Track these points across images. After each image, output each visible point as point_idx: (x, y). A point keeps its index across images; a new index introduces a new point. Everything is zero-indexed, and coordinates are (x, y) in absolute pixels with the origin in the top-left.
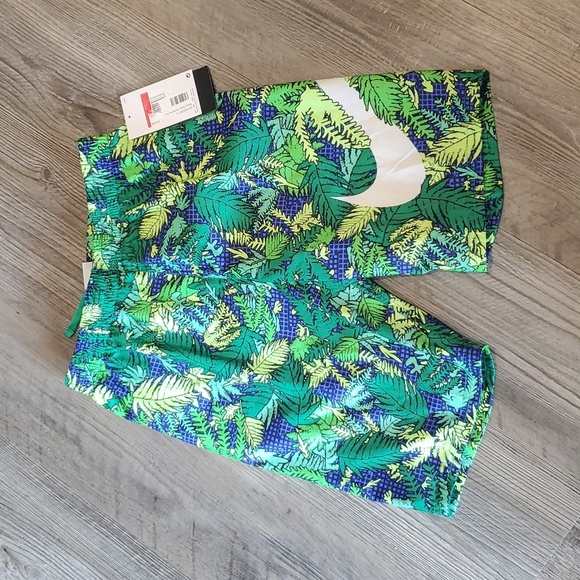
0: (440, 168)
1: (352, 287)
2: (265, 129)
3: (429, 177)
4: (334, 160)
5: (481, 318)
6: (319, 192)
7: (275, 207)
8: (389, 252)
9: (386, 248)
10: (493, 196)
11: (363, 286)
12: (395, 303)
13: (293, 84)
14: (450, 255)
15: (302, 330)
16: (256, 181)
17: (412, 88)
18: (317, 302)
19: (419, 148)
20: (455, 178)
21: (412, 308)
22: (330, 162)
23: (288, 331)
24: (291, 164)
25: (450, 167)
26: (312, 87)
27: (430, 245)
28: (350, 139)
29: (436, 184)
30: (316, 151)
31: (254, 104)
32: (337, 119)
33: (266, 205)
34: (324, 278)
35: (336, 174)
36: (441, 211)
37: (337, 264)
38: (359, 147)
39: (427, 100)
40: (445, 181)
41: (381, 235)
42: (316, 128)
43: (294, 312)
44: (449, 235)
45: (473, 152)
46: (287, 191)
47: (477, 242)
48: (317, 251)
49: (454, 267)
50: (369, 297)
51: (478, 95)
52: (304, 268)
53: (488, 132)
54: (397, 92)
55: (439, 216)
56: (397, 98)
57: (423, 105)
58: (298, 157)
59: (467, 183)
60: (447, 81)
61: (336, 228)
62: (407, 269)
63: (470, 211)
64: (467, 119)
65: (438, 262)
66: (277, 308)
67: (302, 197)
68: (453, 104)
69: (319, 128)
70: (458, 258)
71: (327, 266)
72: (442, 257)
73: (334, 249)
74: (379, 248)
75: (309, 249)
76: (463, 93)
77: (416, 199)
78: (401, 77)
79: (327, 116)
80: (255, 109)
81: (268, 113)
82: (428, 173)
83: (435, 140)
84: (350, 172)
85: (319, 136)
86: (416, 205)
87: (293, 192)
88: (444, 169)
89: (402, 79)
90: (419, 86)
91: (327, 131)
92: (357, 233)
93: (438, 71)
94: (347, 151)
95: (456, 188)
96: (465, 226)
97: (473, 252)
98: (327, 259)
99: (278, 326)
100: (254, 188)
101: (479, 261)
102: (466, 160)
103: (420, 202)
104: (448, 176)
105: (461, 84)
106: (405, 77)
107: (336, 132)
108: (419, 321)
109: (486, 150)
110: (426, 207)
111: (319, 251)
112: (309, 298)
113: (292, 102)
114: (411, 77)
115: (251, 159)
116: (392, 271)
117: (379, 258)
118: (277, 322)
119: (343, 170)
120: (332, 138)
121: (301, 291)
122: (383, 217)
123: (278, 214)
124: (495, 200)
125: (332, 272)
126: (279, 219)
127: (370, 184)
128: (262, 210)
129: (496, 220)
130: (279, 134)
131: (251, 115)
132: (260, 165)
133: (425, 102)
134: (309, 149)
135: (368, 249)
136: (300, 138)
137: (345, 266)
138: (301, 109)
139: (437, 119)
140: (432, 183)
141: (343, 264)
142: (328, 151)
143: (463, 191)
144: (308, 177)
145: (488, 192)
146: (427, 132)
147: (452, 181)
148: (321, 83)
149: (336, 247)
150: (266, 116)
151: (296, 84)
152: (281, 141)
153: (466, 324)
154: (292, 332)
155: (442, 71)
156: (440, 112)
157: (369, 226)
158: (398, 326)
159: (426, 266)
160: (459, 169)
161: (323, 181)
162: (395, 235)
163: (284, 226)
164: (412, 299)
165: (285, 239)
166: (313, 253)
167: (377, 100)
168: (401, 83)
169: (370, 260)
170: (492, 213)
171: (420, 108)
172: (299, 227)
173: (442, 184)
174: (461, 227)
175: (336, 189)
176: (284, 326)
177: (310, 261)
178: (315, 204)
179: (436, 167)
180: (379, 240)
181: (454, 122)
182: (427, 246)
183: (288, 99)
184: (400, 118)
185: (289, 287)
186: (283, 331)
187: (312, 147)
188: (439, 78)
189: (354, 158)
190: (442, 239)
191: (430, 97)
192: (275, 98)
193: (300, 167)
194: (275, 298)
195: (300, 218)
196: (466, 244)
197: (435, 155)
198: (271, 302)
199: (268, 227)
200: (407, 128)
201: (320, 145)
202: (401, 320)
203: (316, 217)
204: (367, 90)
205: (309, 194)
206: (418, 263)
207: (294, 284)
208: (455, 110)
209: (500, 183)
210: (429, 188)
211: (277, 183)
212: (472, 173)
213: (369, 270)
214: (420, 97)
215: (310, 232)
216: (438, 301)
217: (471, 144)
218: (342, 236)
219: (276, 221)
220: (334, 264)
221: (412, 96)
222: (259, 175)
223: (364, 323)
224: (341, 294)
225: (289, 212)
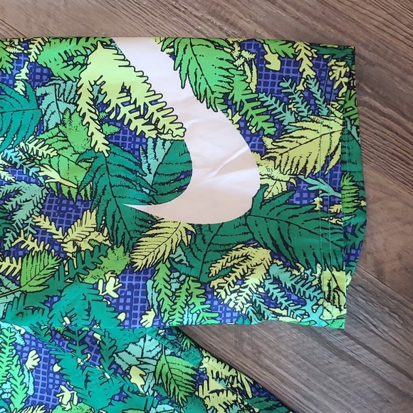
0: (281, 177)
1: (148, 337)
2: (33, 99)
3: (264, 187)
4: (132, 152)
5: (325, 390)
6: (108, 196)
7: (40, 213)
8: (208, 293)
9: (204, 285)
10: (354, 222)
11: (164, 337)
12: (210, 365)
13: (79, 39)
14: (297, 302)
15: (67, 395)
16: (13, 173)
17: (249, 62)
18: (94, 358)
19: (252, 147)
20: (302, 192)
21: (233, 372)
22: (127, 155)
23: (45, 395)
24: (68, 153)
25: (295, 176)
26: (106, 46)
27: (268, 286)
28: (156, 125)
29: (274, 198)
30: (106, 138)
31: (19, 61)
32: (139, 94)
33: (27, 208)
34: (107, 324)
35: (134, 172)
36: (282, 237)
37: (130, 304)
38: (168, 137)
39: (270, 80)
40: (287, 196)
41: (197, 264)
42: (108, 105)
43: (56, 368)
44: (295, 272)
45: (329, 158)
46: (60, 190)
47: (334, 285)
48: (101, 283)
49: (299, 319)
50: (173, 354)
51: (346, 80)
52: (80, 308)
53: (350, 133)
54: (229, 65)
55: (280, 242)
56: (226, 74)
57: (262, 87)
58: (79, 143)
59: (318, 200)
60: (302, 55)
61: (131, 249)
62: (232, 318)
63: (322, 240)
64: (325, 112)
65: (278, 311)
66: (32, 362)
67: (81, 201)
68: (307, 89)
69: (113, 105)
70: (308, 308)
71: (115, 307)
72: (285, 304)
73: (127, 282)
74: (194, 285)
75: (89, 280)
76: (323, 74)
77: (245, 216)
78: (236, 46)
79: (125, 90)
80: (19, 69)
81: (38, 77)
82: (264, 182)
83: (275, 137)
84: (153, 171)
85: (112, 117)
86: (246, 224)
87: (69, 192)
88: (287, 178)
89: (237, 48)
90: (260, 61)
91: (124, 110)
92: (161, 261)
93: (288, 42)
94: (150, 141)
95: (302, 206)
96: (317, 262)
97: (328, 300)
98: (116, 296)
99: (31, 387)
100: (10, 183)
101: (336, 312)
102: (318, 168)
103: (250, 220)
104: (291, 188)
105: (322, 63)
106: (241, 45)
107: (137, 114)
108: (243, 393)
109: (346, 157)
110: (261, 230)
111: (105, 283)
112: (83, 352)
113: (75, 65)
114: (249, 46)
115: (8, 140)
116: (210, 319)
117: (194, 300)
118: (29, 381)
119: (145, 167)
120: (130, 121)
121: (71, 341)
122: (199, 238)
123: (45, 223)
124: (355, 226)
125: (122, 317)
126: (45, 231)
127: (181, 189)
128: (20, 216)
129: (356, 255)
130: (53, 107)
131: (13, 77)
132: (22, 150)
133: (266, 84)
134: (96, 133)
135: (177, 286)
136: (84, 116)
137: (143, 308)
138: (88, 76)
139: (280, 109)
140: (268, 196)
141: (139, 305)
142: (124, 139)
143: (313, 210)
144: (92, 172)
145: (348, 215)
146: (265, 125)
147: (297, 195)
148: (119, 43)
149: (131, 279)
150: (35, 80)
151: (83, 40)
152: (55, 119)
153: (304, 397)
154: (52, 397)
155: (294, 43)
156: (285, 99)
157: (179, 251)
158: (214, 401)
159: (260, 314)
160: (309, 181)
161: (115, 181)
162: (219, 266)
163: (52, 242)
164: (231, 357)
165: (52, 262)
166: (95, 286)
167: (199, 73)
168: (236, 54)
169: (181, 301)
170: (350, 243)
171: (258, 91)
172: (74, 244)
173: (283, 199)
174: (312, 262)
175: (132, 193)
176: (40, 387)
177: (90, 298)
178: (101, 213)
179: (276, 174)
180: (195, 272)
181: (305, 114)
182: (264, 287)
183: (69, 60)
184: (228, 103)
185: (53, 333)
186: (39, 394)
187: (101, 131)
188: (290, 52)
189: (160, 153)
190: (285, 277)
191: (274, 77)
192: (51, 56)
193: (81, 158)
194: (30, 346)
195: (76, 231)
196: (319, 287)
197: (274, 159)
198: (22, 351)
199: (28, 242)
200: (237, 118)
201: (113, 129)
202: (218, 392)
203: (102, 231)
204: (186, 58)
205: (93, 197)
206: (247, 309)
207: (61, 329)
208: (308, 97)
209: (363, 203)
210: (264, 202)
211: (46, 177)
212: (326, 187)
213: (177, 317)
214: (259, 76)
215: (92, 253)
216: (267, 362)
217: (325, 146)
218: (140, 263)
219: (40, 234)
220: (125, 304)
221: (248, 73)
222: (20, 163)
223: (164, 395)
224: (131, 348)
225: (61, 222)
